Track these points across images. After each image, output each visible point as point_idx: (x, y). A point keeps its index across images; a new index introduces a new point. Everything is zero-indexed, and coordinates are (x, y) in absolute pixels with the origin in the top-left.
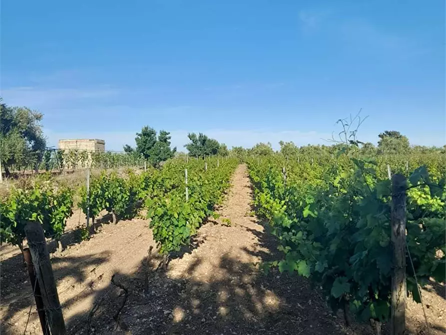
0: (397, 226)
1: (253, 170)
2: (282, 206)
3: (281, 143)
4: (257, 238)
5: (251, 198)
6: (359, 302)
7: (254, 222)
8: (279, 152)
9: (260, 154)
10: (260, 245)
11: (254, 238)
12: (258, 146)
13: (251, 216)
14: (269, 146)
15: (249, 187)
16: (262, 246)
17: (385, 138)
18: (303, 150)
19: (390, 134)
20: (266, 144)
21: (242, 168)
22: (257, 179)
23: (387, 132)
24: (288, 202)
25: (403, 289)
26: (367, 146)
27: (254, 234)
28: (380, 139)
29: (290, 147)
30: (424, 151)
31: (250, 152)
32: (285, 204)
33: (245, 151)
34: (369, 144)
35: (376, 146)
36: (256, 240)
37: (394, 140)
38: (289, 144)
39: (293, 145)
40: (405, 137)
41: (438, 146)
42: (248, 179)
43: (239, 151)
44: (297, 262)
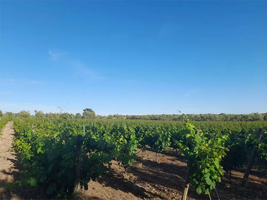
0: (77, 158)
1: (16, 125)
2: (29, 146)
3: (36, 111)
4: (13, 164)
5: (13, 141)
6: (60, 195)
7: (13, 154)
8: (34, 115)
9: (23, 116)
10: (14, 168)
11: (11, 164)
12: (22, 112)
13: (11, 151)
14: (28, 112)
15: (13, 134)
16: (15, 168)
17: (86, 111)
18: (47, 115)
19: (88, 110)
20: (27, 111)
21: (10, 124)
22: (17, 130)
23: (87, 109)
24: (32, 144)
25: (79, 186)
26: (78, 114)
27: (12, 162)
28: (84, 112)
29: (40, 113)
30: (101, 117)
31: (17, 115)
32: (30, 145)
33: (14, 114)
34: (79, 114)
35: (82, 114)
36: (12, 165)
37: (89, 113)
38: (40, 112)
39: (42, 112)
40: (94, 111)
41: (106, 116)
42: (13, 130)
43: (10, 114)
44: (30, 179)
